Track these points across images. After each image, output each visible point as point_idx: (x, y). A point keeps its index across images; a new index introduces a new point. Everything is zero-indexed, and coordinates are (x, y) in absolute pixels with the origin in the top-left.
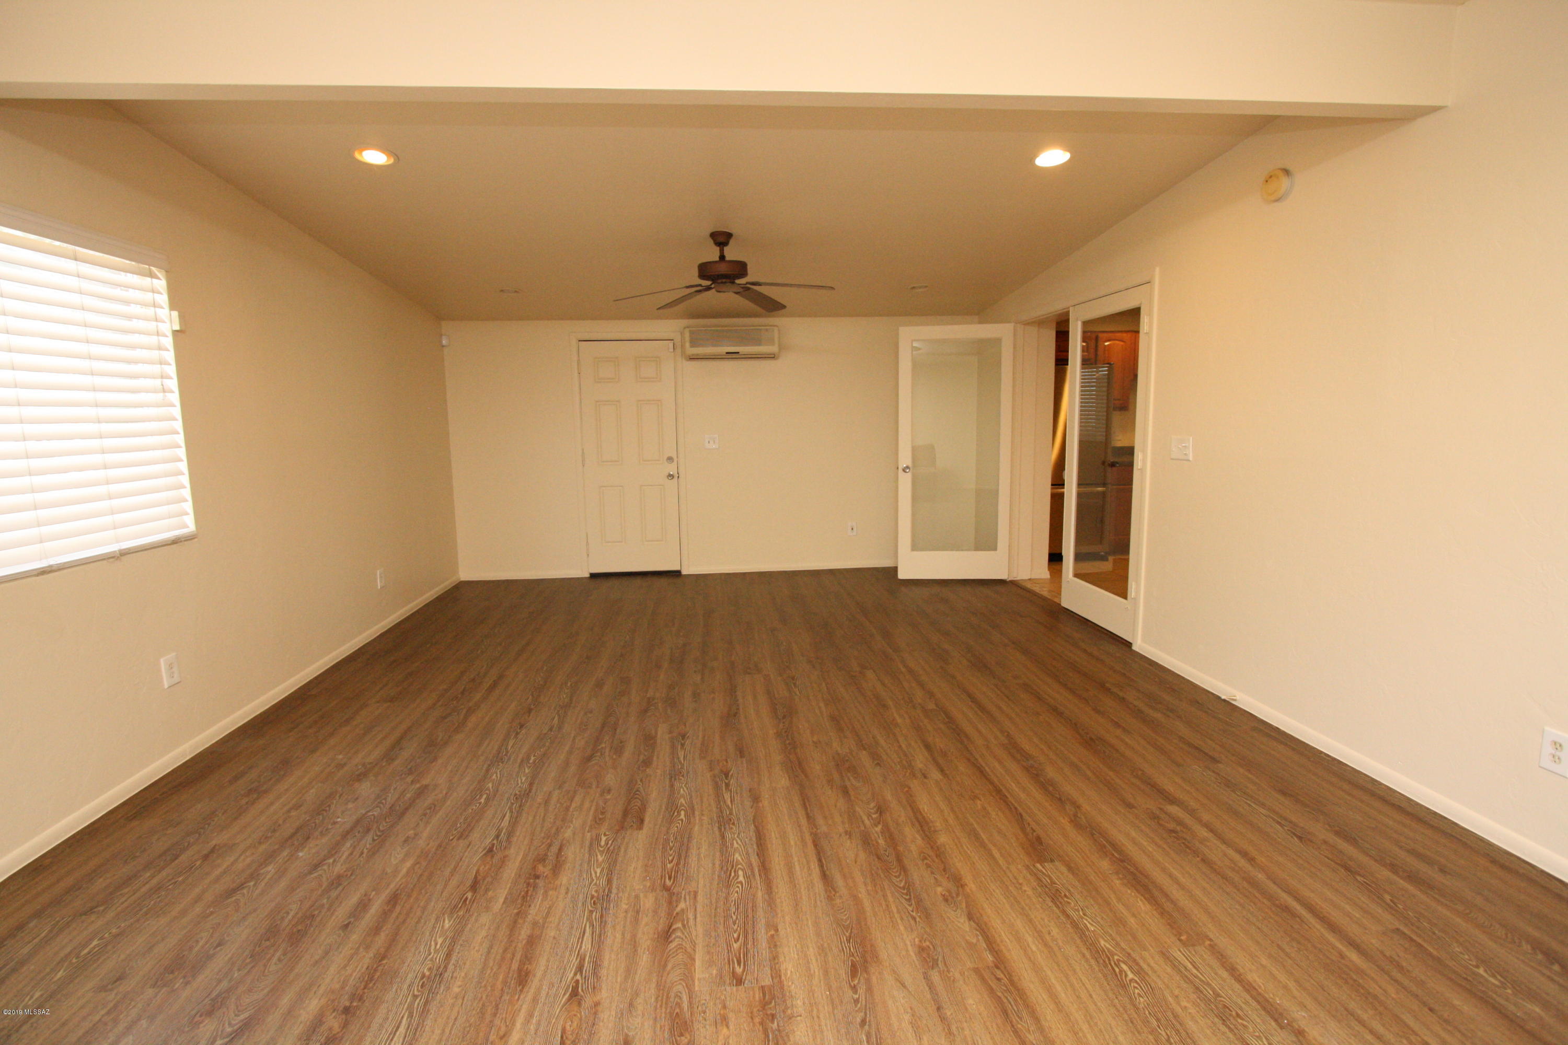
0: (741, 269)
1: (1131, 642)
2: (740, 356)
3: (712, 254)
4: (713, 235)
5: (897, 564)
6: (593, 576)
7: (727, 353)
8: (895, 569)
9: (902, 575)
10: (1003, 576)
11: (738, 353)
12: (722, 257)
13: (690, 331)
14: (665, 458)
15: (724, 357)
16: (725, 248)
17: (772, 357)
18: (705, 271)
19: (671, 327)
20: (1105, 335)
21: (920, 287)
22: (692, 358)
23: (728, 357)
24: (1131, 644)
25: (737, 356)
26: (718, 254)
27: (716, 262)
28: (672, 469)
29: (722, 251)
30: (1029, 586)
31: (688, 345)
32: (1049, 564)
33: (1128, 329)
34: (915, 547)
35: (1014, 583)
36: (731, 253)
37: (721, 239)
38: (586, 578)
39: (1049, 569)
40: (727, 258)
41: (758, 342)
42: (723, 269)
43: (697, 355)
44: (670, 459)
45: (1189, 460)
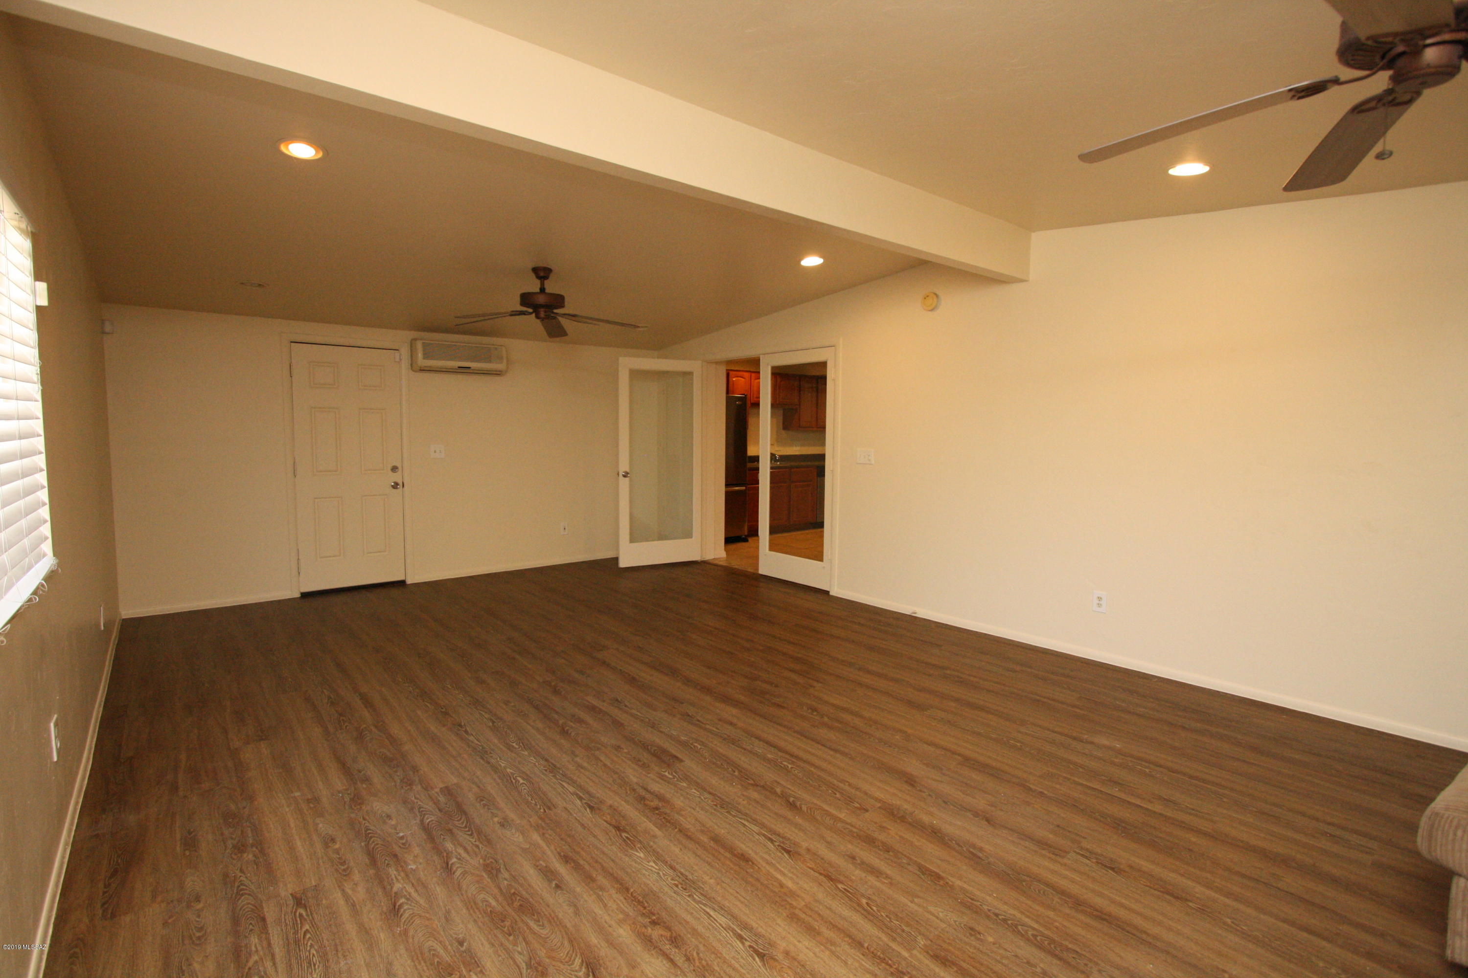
0: (558, 301)
1: (828, 590)
2: (471, 371)
3: (534, 286)
4: (535, 270)
5: (618, 554)
6: (305, 595)
7: (459, 367)
8: (616, 560)
9: (623, 564)
10: (697, 558)
11: (469, 368)
12: (542, 290)
13: (423, 343)
14: (389, 469)
15: (457, 371)
16: (546, 282)
17: (498, 373)
18: (526, 299)
19: (400, 338)
20: (734, 373)
21: (642, 327)
22: (422, 370)
23: (459, 371)
24: (829, 592)
25: (469, 371)
26: (539, 286)
27: (537, 293)
28: (397, 477)
29: (542, 284)
30: (715, 562)
31: (420, 355)
32: (725, 546)
33: (748, 369)
34: (632, 540)
35: (704, 563)
36: (551, 287)
37: (542, 274)
38: (297, 598)
39: (726, 550)
40: (547, 291)
41: (489, 360)
42: (541, 299)
43: (430, 367)
44: (394, 469)
45: (872, 464)
